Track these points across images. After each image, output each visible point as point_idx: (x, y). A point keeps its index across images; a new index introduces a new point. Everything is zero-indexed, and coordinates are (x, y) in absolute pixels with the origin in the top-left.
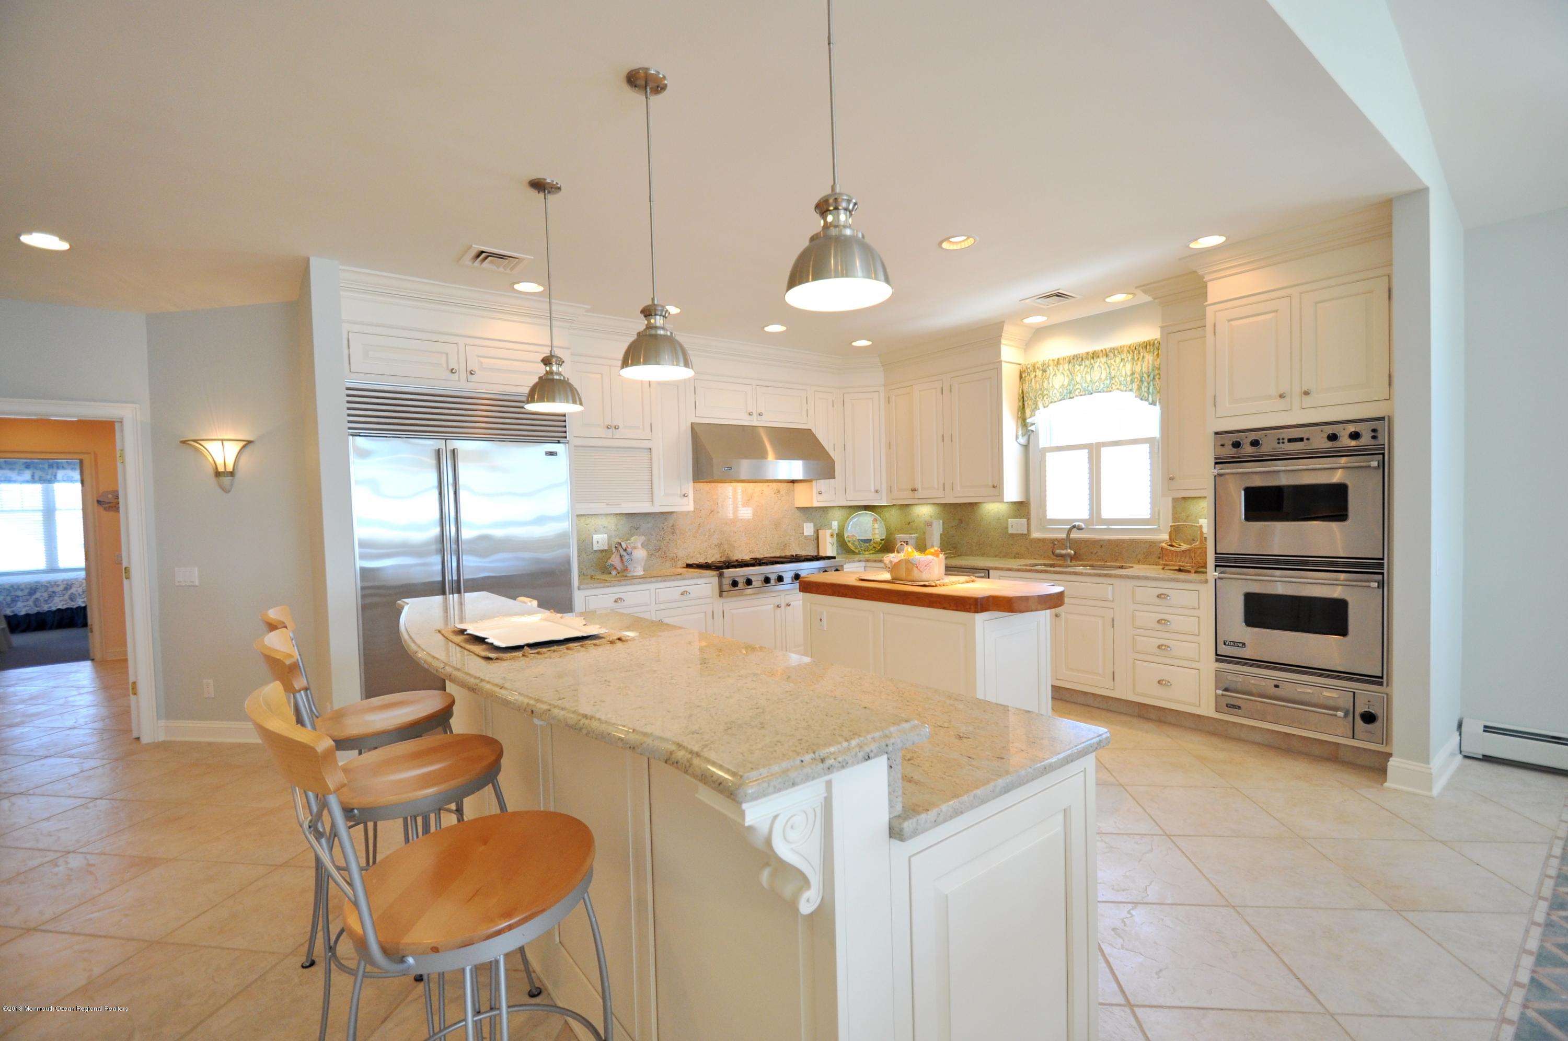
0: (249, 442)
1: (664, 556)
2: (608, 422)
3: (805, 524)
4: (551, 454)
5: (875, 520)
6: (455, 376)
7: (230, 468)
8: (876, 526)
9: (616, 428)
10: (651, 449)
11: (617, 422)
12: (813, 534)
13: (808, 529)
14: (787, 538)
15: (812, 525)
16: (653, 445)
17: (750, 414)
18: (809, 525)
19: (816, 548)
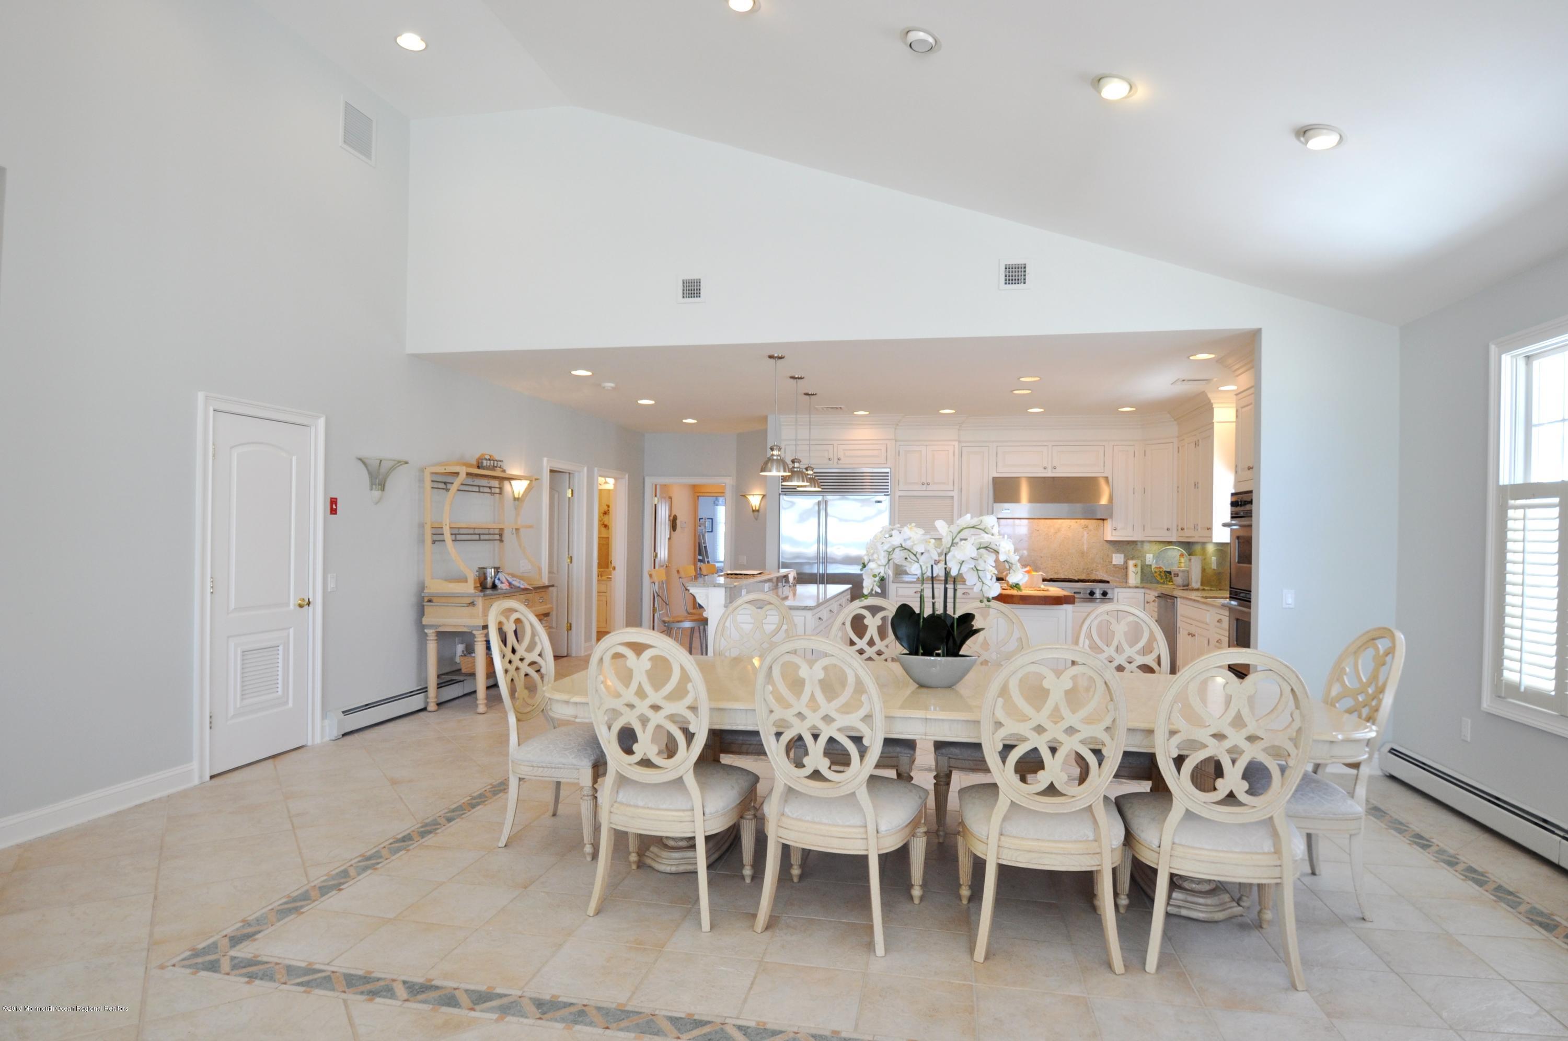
0: (764, 496)
2: (924, 480)
3: (1114, 555)
4: (879, 502)
5: (1182, 555)
6: (831, 462)
7: (757, 508)
8: (1183, 560)
9: (928, 484)
10: (953, 497)
11: (929, 480)
12: (1122, 563)
13: (1118, 559)
14: (1094, 565)
15: (1122, 556)
16: (955, 494)
17: (1045, 468)
18: (1118, 555)
19: (1126, 575)
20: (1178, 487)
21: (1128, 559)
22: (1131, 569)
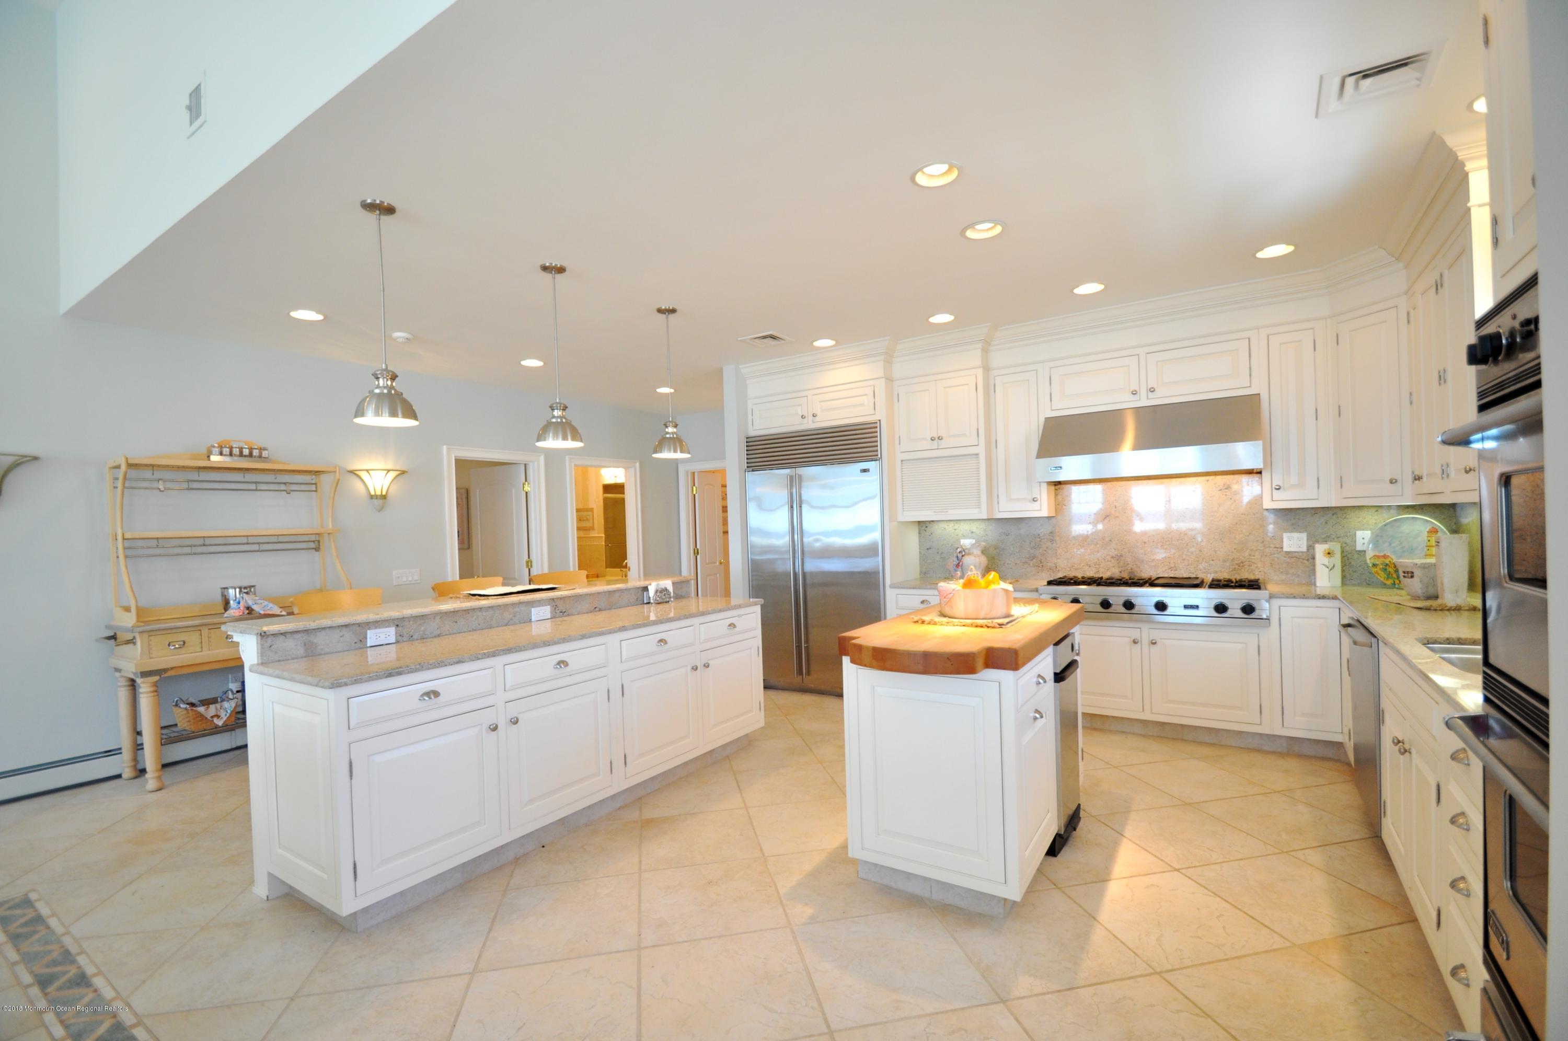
1: (1040, 565)
2: (934, 434)
4: (865, 471)
5: (1434, 530)
6: (805, 420)
8: (1435, 541)
9: (940, 438)
10: (977, 454)
11: (942, 433)
12: (1305, 549)
13: (1294, 542)
14: (1247, 554)
15: (1304, 536)
16: (981, 450)
17: (1134, 393)
18: (1296, 535)
19: (1313, 571)
20: (1411, 394)
21: (1317, 542)
22: (1321, 558)
